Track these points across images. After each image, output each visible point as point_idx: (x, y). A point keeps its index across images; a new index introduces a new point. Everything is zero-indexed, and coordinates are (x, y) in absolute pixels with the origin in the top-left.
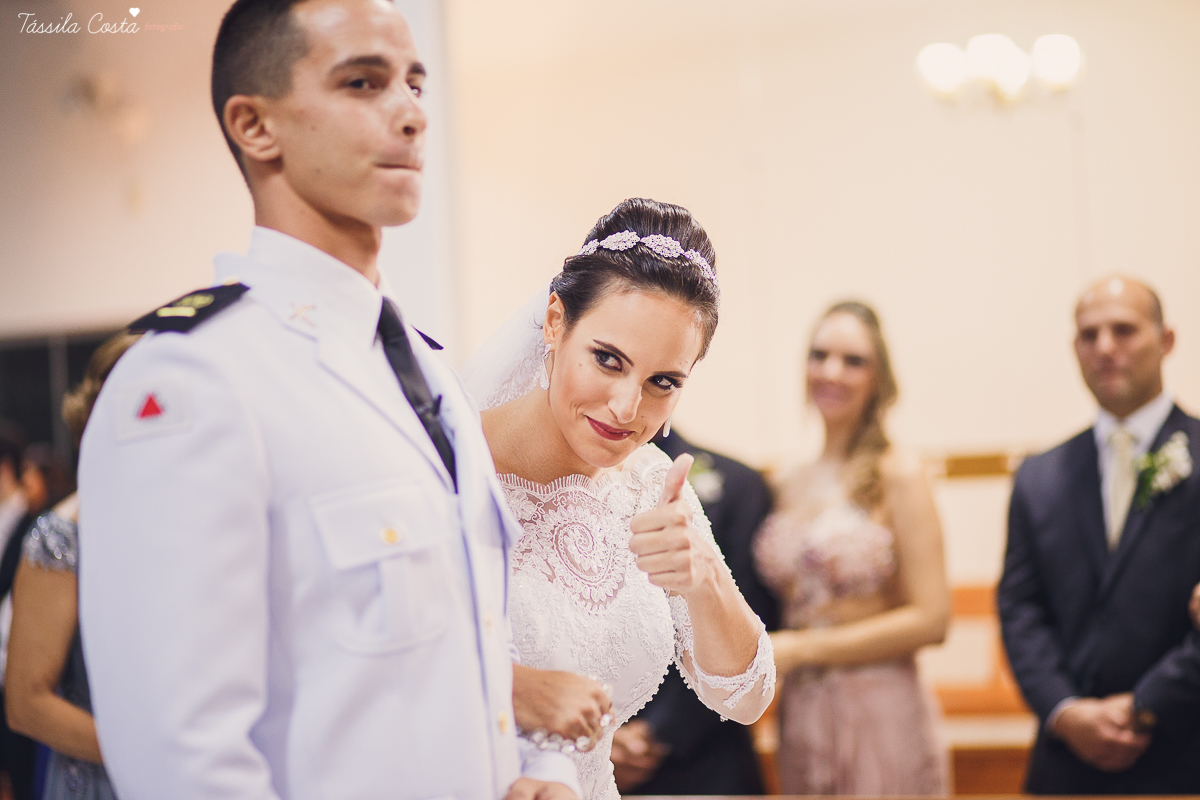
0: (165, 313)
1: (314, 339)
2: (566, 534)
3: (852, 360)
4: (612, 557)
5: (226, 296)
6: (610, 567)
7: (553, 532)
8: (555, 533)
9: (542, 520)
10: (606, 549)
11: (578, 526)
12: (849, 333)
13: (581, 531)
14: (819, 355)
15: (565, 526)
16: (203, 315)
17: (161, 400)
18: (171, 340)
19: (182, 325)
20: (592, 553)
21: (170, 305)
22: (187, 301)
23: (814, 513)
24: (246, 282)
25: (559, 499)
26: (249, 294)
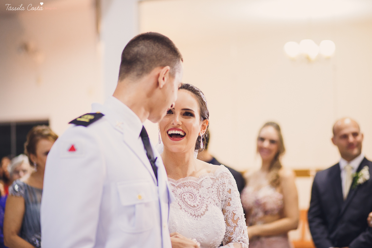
0: (79, 119)
1: (122, 133)
2: (184, 195)
3: (272, 142)
4: (203, 201)
5: (98, 116)
6: (202, 205)
7: (180, 195)
8: (181, 195)
9: (176, 191)
10: (200, 199)
11: (189, 193)
12: (271, 132)
13: (189, 194)
14: (262, 139)
15: (184, 193)
16: (91, 122)
17: (76, 147)
18: (81, 128)
19: (85, 124)
20: (195, 201)
21: (80, 117)
22: (86, 116)
23: (259, 188)
24: (103, 113)
25: (181, 185)
26: (104, 117)
